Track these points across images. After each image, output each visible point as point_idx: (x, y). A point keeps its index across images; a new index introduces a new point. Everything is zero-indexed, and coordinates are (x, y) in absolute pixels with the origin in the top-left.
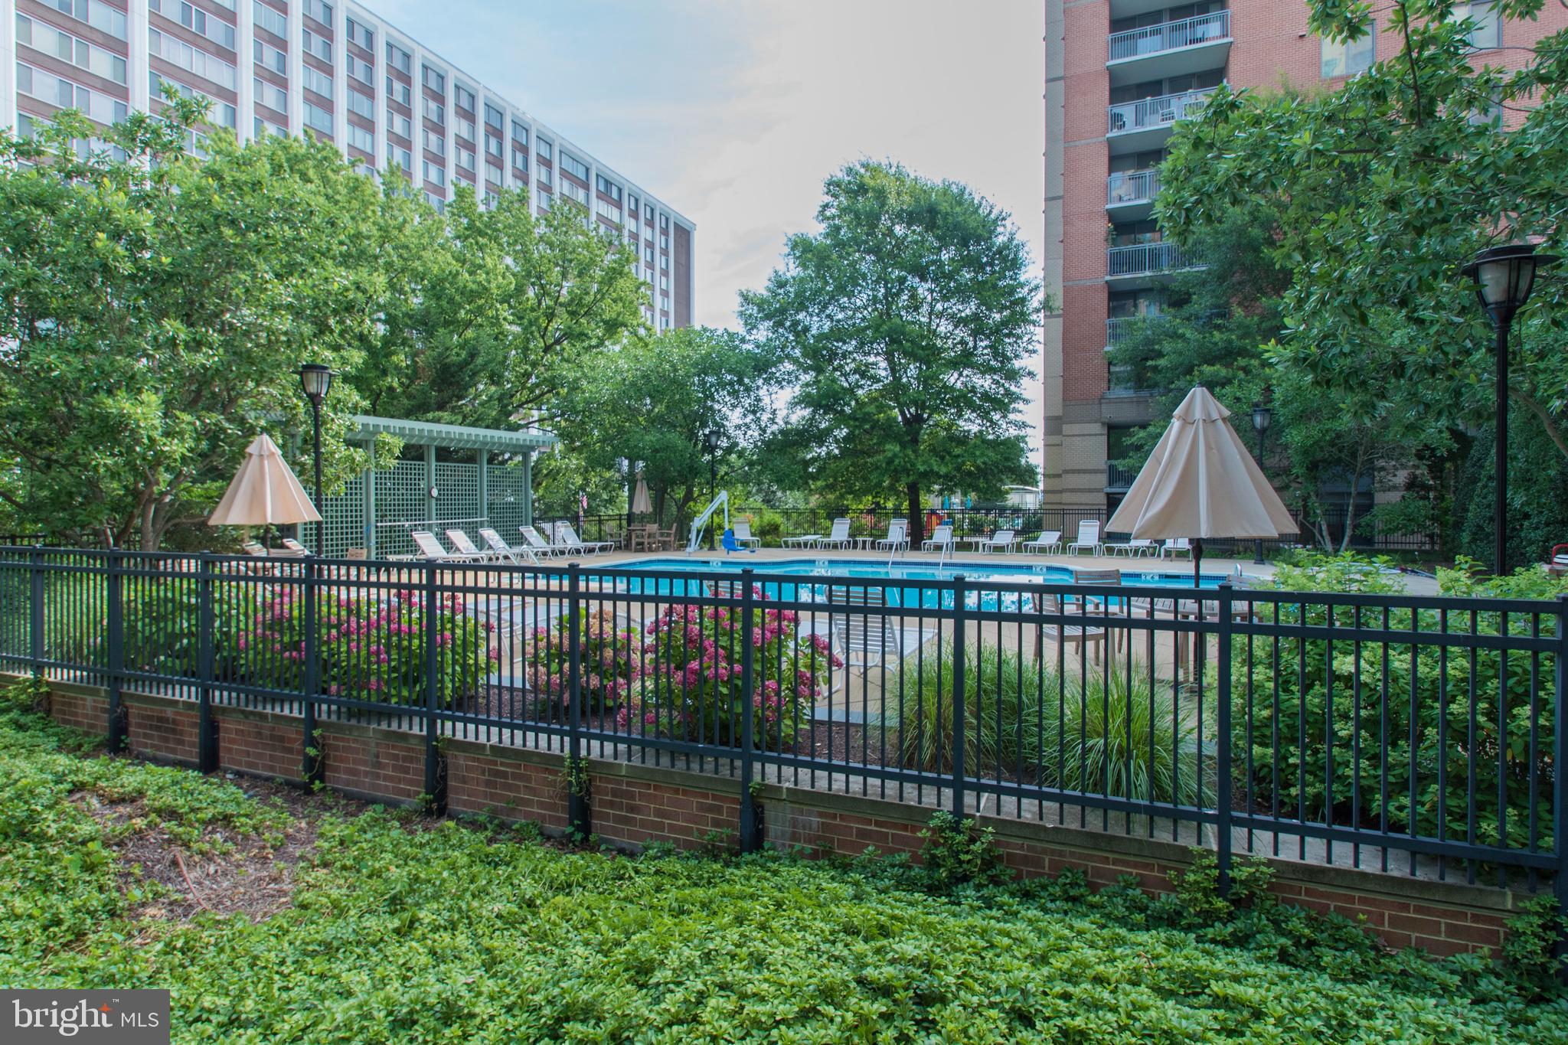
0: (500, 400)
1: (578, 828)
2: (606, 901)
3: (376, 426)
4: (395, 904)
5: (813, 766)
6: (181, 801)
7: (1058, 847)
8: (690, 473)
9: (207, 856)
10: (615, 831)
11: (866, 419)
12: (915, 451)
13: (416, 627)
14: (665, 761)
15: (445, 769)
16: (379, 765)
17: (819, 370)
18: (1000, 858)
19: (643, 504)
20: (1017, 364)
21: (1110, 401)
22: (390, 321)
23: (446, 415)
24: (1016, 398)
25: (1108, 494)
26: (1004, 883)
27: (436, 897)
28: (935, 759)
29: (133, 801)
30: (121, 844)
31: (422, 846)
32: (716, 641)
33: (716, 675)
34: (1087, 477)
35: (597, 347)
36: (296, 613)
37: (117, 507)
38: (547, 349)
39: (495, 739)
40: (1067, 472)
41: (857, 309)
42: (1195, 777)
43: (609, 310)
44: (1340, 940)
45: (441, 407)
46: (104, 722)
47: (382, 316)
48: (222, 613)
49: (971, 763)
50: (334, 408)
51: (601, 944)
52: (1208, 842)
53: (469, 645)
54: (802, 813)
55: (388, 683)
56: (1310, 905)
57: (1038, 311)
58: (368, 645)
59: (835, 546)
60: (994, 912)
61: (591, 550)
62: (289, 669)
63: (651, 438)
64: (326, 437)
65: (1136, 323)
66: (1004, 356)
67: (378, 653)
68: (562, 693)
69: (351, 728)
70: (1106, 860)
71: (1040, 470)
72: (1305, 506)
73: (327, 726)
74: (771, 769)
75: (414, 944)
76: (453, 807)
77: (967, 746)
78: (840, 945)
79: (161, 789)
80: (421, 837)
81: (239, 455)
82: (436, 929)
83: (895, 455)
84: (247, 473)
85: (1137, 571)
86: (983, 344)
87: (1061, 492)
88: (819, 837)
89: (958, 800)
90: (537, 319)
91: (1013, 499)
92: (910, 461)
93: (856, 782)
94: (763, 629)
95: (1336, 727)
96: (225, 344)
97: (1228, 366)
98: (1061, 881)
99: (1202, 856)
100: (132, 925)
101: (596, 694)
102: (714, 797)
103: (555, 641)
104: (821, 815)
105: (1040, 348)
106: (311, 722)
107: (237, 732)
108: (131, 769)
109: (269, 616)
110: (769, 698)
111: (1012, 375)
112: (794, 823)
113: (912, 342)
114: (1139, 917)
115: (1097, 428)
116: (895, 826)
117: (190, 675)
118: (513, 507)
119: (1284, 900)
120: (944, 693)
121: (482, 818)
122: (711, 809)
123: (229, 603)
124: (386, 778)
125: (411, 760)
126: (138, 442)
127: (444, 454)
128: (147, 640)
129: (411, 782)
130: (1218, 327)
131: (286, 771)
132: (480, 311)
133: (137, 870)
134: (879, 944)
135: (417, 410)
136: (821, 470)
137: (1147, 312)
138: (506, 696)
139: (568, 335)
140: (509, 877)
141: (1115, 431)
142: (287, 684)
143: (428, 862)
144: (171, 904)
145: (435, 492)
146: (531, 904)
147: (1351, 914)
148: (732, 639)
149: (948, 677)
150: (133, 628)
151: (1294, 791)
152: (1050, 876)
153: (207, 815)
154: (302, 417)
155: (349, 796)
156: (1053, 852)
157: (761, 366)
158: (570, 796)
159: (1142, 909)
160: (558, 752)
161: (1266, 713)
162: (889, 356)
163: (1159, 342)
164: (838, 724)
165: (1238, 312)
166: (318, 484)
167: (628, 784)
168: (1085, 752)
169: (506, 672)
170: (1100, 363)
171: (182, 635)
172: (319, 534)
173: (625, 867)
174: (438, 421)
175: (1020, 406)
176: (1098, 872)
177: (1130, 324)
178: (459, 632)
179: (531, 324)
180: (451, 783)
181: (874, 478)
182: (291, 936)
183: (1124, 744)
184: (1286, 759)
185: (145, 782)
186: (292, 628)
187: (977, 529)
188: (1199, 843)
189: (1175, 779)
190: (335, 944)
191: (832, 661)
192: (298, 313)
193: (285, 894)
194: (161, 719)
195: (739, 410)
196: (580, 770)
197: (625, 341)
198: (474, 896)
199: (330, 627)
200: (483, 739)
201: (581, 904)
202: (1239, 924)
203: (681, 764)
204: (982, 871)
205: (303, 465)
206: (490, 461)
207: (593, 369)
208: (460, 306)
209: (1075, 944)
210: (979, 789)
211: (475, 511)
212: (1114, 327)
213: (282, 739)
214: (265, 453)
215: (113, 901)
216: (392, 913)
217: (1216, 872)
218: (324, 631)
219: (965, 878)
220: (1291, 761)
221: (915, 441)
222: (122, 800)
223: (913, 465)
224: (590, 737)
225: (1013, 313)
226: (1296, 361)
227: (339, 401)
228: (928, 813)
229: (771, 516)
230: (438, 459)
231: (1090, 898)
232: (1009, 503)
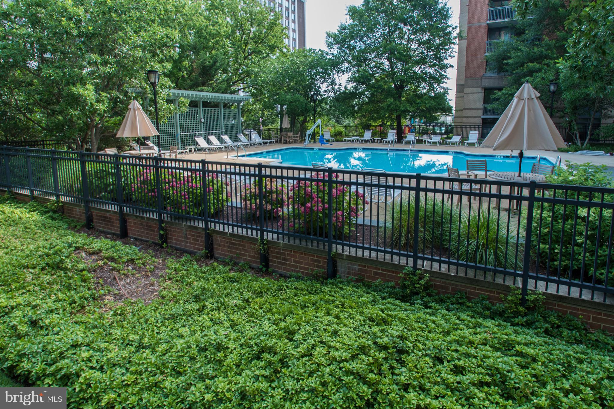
0: (227, 81)
1: (264, 266)
2: (276, 300)
3: (178, 94)
4: (197, 299)
5: (357, 247)
6: (115, 254)
7: (455, 283)
8: (305, 111)
9: (127, 276)
10: (278, 268)
11: (380, 87)
12: (400, 101)
13: (198, 185)
14: (297, 241)
15: (212, 241)
16: (187, 238)
17: (360, 66)
18: (431, 286)
19: (286, 124)
20: (446, 62)
21: (486, 78)
22: (181, 47)
23: (206, 88)
24: (445, 77)
25: (483, 119)
26: (433, 296)
27: (212, 297)
28: (406, 244)
29: (97, 253)
30: (95, 271)
31: (205, 272)
32: (318, 194)
33: (318, 209)
34: (474, 111)
35: (266, 57)
36: (152, 177)
37: (81, 130)
38: (245, 58)
39: (231, 230)
40: (465, 109)
41: (377, 39)
42: (514, 257)
43: (272, 41)
44: (571, 326)
45: (203, 84)
46: (84, 217)
47: (178, 45)
48: (124, 176)
49: (421, 246)
50: (161, 87)
51: (275, 321)
52: (518, 284)
53: (219, 191)
54: (352, 264)
55: (189, 207)
56: (559, 310)
57: (455, 38)
58: (181, 191)
59: (365, 141)
60: (429, 311)
61: (266, 143)
62: (151, 199)
63: (288, 97)
64: (158, 100)
65: (499, 43)
66: (440, 58)
67: (184, 195)
68: (256, 211)
69: (176, 224)
70: (475, 289)
71: (454, 109)
72: (570, 126)
73: (167, 222)
74: (340, 247)
75: (204, 316)
76: (216, 255)
77: (419, 239)
78: (367, 327)
79: (107, 249)
80: (205, 268)
81: (126, 108)
82: (212, 310)
83: (391, 103)
84: (130, 115)
85: (494, 154)
86: (431, 53)
87: (463, 117)
88: (358, 274)
89: (415, 263)
90: (241, 45)
91: (442, 119)
92: (397, 106)
93: (374, 254)
94: (337, 190)
95: (577, 238)
96: (117, 63)
97: (540, 63)
98: (456, 296)
99: (515, 290)
100: (101, 303)
101: (270, 212)
102: (317, 257)
103: (253, 190)
104: (359, 265)
105: (456, 55)
106: (161, 221)
107: (134, 223)
108: (96, 240)
109: (142, 178)
110: (339, 218)
111: (444, 67)
112: (349, 268)
113: (400, 53)
114: (487, 313)
115: (479, 90)
116: (389, 271)
117: (114, 200)
118: (234, 126)
119: (548, 308)
120: (411, 217)
121: (227, 261)
122: (315, 261)
123: (127, 171)
124: (190, 243)
125: (199, 237)
126: (87, 105)
127: (206, 104)
128: (97, 186)
129: (199, 245)
130: (537, 45)
131: (153, 239)
132: (217, 43)
133: (101, 282)
134: (382, 328)
135: (194, 86)
136: (359, 109)
137: (505, 38)
138: (235, 211)
139: (254, 52)
140: (239, 289)
141: (488, 92)
142: (151, 205)
143: (208, 280)
144: (115, 295)
145: (203, 120)
146: (247, 301)
147: (577, 316)
148: (324, 194)
149: (412, 210)
150: (91, 182)
151: (556, 263)
152: (451, 294)
153: (125, 260)
154: (149, 92)
155: (177, 249)
156: (453, 284)
157: (335, 64)
158: (260, 254)
159: (489, 309)
160: (255, 237)
161: (546, 230)
162: (389, 59)
163: (509, 52)
164: (367, 226)
165: (546, 38)
166: (157, 119)
167: (283, 250)
168: (469, 245)
169: (234, 200)
170: (482, 61)
171: (110, 185)
172: (159, 140)
173: (282, 286)
174: (202, 91)
175: (446, 80)
176: (471, 293)
177: (497, 44)
178: (215, 186)
179: (238, 47)
180: (215, 246)
181: (382, 112)
182: (159, 310)
183: (485, 242)
184: (554, 249)
185: (101, 247)
186: (151, 183)
187: (425, 132)
188: (514, 284)
189: (506, 258)
190: (176, 315)
191: (364, 202)
192: (144, 49)
193: (156, 291)
194: (105, 217)
195: (325, 84)
196: (264, 244)
197: (278, 54)
198: (226, 296)
199: (165, 183)
200: (226, 230)
201: (266, 301)
202: (529, 317)
203: (304, 243)
204: (424, 290)
205: (151, 111)
206: (224, 107)
207: (265, 67)
208: (209, 41)
209: (461, 326)
210: (424, 259)
211: (218, 127)
212: (489, 44)
213: (150, 226)
214: (136, 108)
215: (94, 294)
216: (196, 302)
217: (521, 296)
218: (163, 185)
219: (417, 294)
220: (556, 251)
221: (400, 97)
222: (93, 253)
223: (399, 107)
224: (268, 231)
225: (445, 39)
226: (571, 67)
227: (163, 85)
228: (402, 267)
229: (339, 128)
230: (203, 107)
231: (467, 304)
232: (440, 121)
